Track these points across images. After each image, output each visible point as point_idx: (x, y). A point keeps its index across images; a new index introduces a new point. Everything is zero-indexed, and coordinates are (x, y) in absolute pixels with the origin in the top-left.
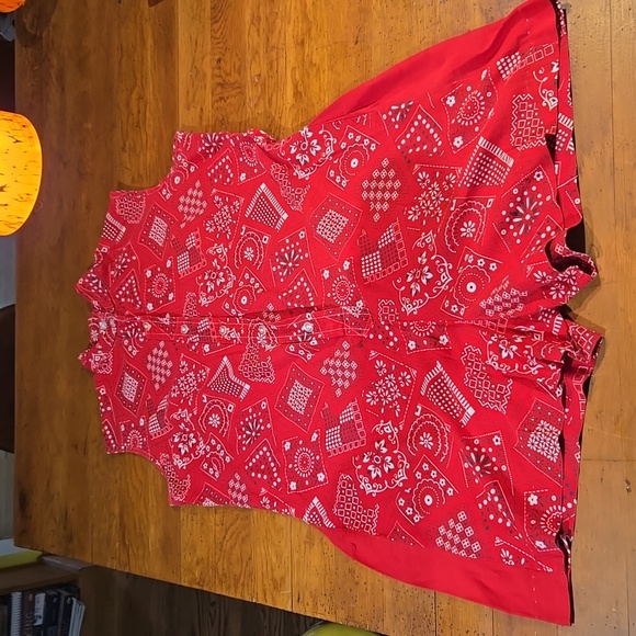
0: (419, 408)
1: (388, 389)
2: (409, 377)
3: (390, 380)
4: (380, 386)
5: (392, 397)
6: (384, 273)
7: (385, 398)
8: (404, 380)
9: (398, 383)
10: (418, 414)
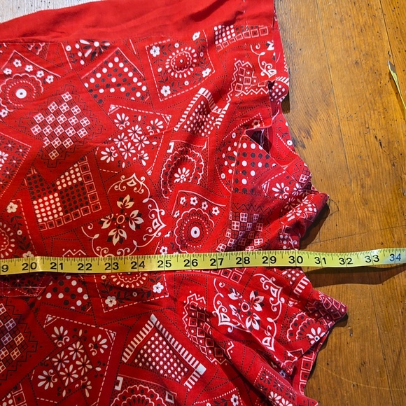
0: (120, 379)
1: (73, 362)
2: (105, 341)
3: (76, 350)
4: (61, 361)
5: (78, 373)
6: (68, 219)
7: (69, 375)
8: (97, 346)
9: (87, 351)
10: (118, 388)
